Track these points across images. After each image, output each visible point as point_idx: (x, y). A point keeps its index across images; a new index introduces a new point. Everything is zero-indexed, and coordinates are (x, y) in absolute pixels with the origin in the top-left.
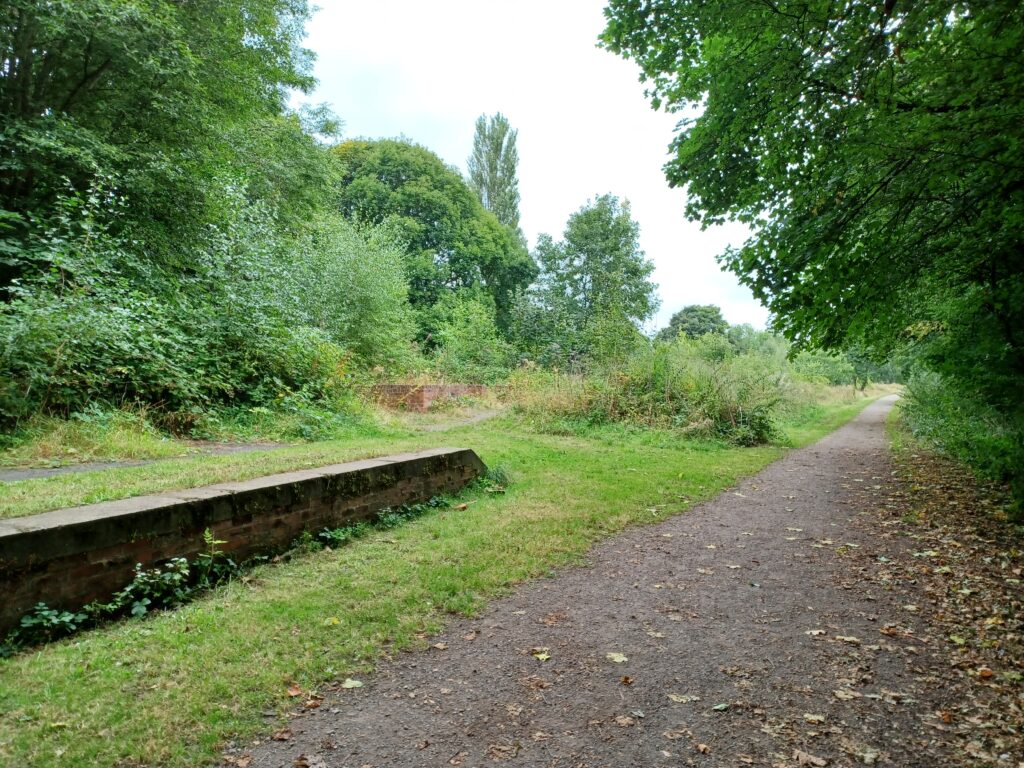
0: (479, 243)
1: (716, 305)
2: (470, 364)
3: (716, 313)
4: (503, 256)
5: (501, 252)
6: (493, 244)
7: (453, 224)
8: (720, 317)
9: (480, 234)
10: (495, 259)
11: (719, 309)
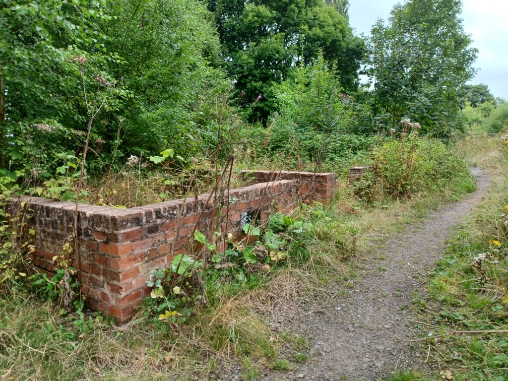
0: (322, 27)
1: (485, 84)
2: (311, 132)
3: (485, 89)
4: (341, 39)
5: (340, 35)
6: (333, 29)
7: (300, 11)
8: (488, 91)
9: (321, 19)
10: (334, 41)
11: (487, 87)
